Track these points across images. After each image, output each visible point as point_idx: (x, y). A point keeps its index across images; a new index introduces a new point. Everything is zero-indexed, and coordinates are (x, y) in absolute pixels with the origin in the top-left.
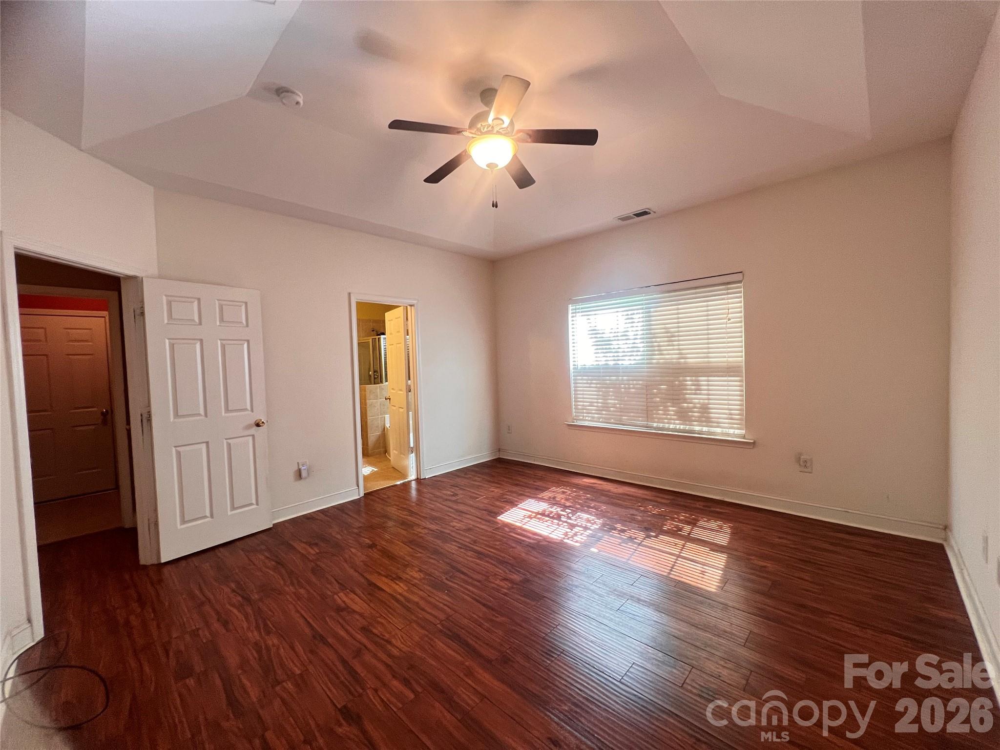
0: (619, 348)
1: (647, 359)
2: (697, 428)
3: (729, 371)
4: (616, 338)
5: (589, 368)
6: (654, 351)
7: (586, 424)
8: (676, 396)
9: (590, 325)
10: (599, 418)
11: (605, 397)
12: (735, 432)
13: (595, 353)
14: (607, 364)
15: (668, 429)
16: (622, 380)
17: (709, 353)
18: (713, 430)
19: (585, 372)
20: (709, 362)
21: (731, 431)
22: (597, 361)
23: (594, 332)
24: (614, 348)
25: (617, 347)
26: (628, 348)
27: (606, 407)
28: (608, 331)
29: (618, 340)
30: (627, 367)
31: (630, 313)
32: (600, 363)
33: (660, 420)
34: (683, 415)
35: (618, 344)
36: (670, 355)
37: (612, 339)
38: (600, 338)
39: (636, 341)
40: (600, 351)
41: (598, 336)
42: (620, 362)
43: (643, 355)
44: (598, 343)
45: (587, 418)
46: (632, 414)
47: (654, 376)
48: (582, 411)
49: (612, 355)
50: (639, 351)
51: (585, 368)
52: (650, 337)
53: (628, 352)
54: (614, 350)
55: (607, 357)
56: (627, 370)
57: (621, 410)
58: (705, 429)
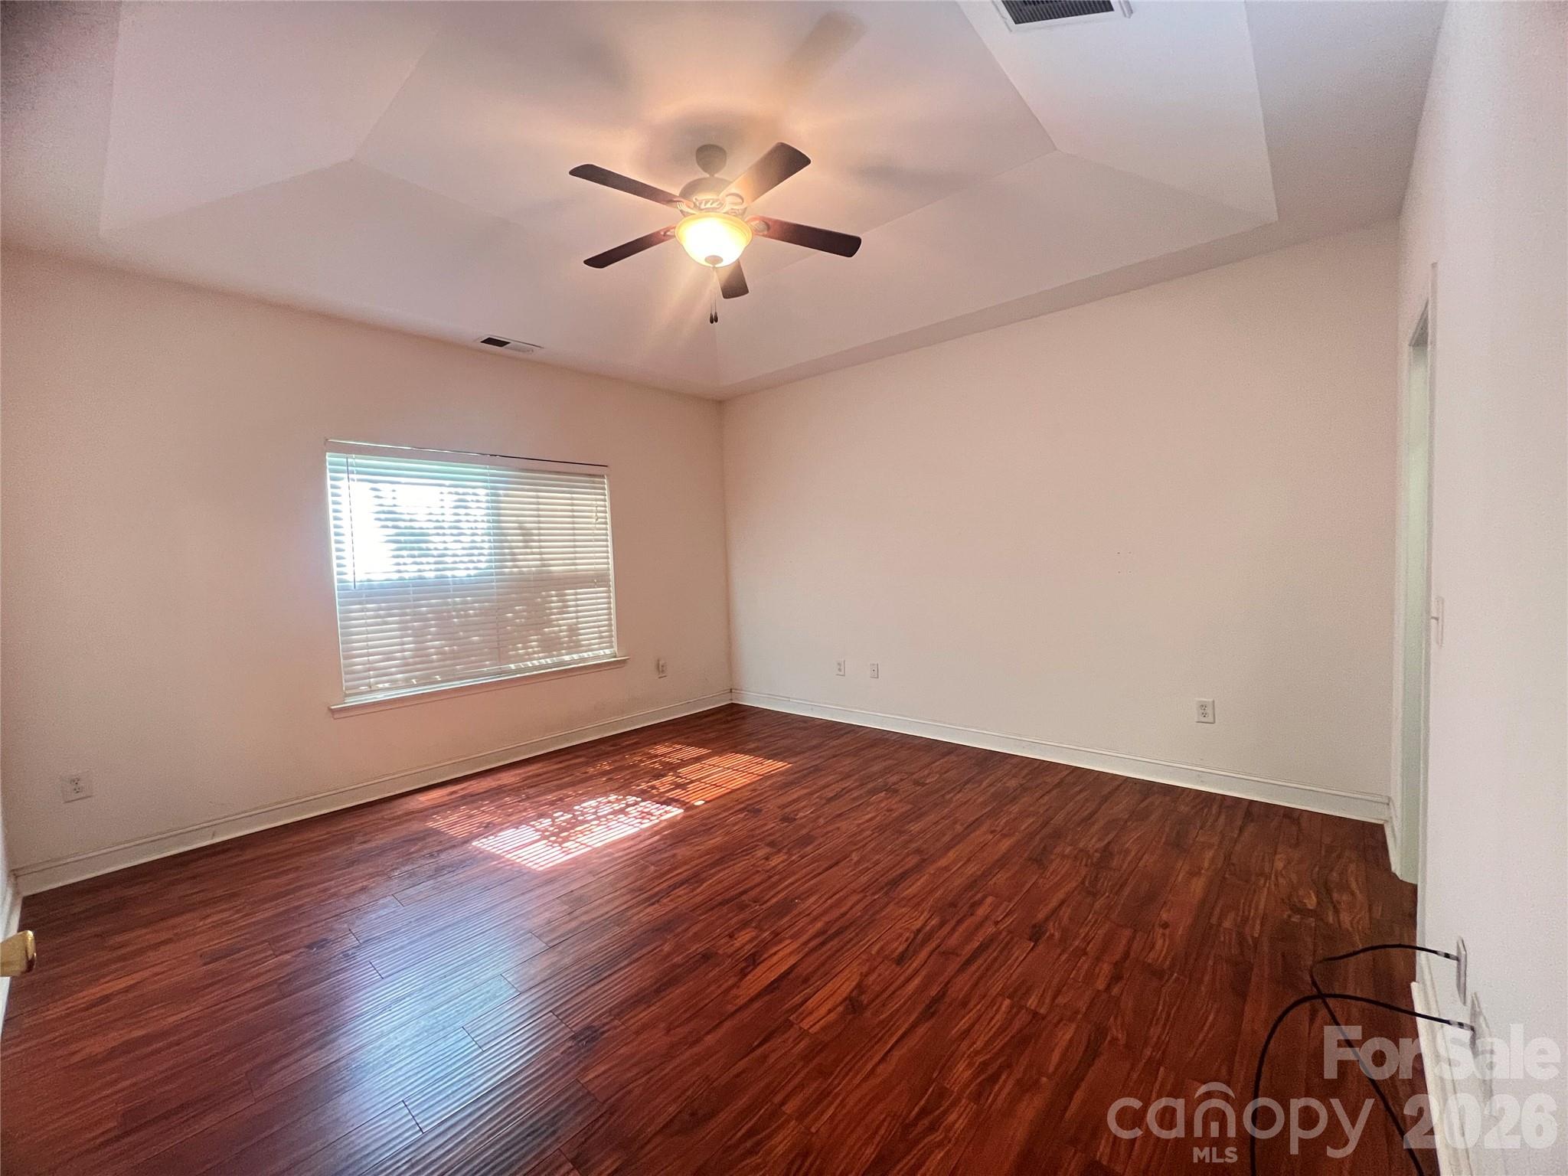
0: (446, 549)
1: (496, 568)
2: (567, 658)
3: (597, 580)
4: (441, 531)
5: (382, 587)
6: (504, 555)
7: (380, 697)
8: (538, 620)
9: (380, 501)
10: (407, 680)
11: (419, 635)
12: (605, 653)
13: (394, 557)
14: (421, 578)
15: (528, 669)
16: (455, 603)
17: (575, 559)
18: (585, 655)
19: (371, 594)
20: (577, 570)
21: (601, 652)
22: (399, 572)
23: (389, 516)
24: (436, 549)
25: (441, 546)
26: (464, 549)
27: (421, 653)
28: (421, 516)
29: (444, 535)
30: (462, 581)
31: (461, 490)
32: (406, 575)
33: (520, 659)
34: (550, 645)
35: (445, 542)
36: (529, 563)
37: (430, 531)
38: (406, 528)
39: (476, 538)
40: (404, 553)
41: (401, 524)
42: (449, 573)
43: (490, 561)
44: (402, 538)
45: (381, 686)
46: (473, 658)
47: (508, 594)
48: (366, 674)
49: (431, 560)
50: (483, 555)
51: (371, 588)
52: (498, 532)
53: (463, 556)
54: (435, 553)
55: (422, 563)
56: (462, 587)
57: (454, 656)
58: (575, 656)
